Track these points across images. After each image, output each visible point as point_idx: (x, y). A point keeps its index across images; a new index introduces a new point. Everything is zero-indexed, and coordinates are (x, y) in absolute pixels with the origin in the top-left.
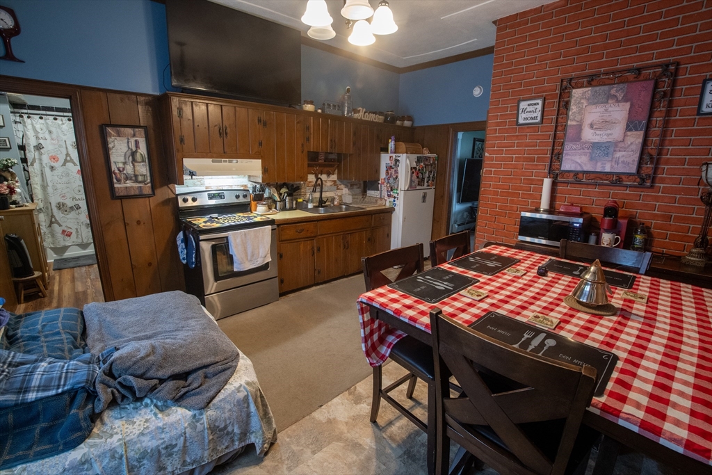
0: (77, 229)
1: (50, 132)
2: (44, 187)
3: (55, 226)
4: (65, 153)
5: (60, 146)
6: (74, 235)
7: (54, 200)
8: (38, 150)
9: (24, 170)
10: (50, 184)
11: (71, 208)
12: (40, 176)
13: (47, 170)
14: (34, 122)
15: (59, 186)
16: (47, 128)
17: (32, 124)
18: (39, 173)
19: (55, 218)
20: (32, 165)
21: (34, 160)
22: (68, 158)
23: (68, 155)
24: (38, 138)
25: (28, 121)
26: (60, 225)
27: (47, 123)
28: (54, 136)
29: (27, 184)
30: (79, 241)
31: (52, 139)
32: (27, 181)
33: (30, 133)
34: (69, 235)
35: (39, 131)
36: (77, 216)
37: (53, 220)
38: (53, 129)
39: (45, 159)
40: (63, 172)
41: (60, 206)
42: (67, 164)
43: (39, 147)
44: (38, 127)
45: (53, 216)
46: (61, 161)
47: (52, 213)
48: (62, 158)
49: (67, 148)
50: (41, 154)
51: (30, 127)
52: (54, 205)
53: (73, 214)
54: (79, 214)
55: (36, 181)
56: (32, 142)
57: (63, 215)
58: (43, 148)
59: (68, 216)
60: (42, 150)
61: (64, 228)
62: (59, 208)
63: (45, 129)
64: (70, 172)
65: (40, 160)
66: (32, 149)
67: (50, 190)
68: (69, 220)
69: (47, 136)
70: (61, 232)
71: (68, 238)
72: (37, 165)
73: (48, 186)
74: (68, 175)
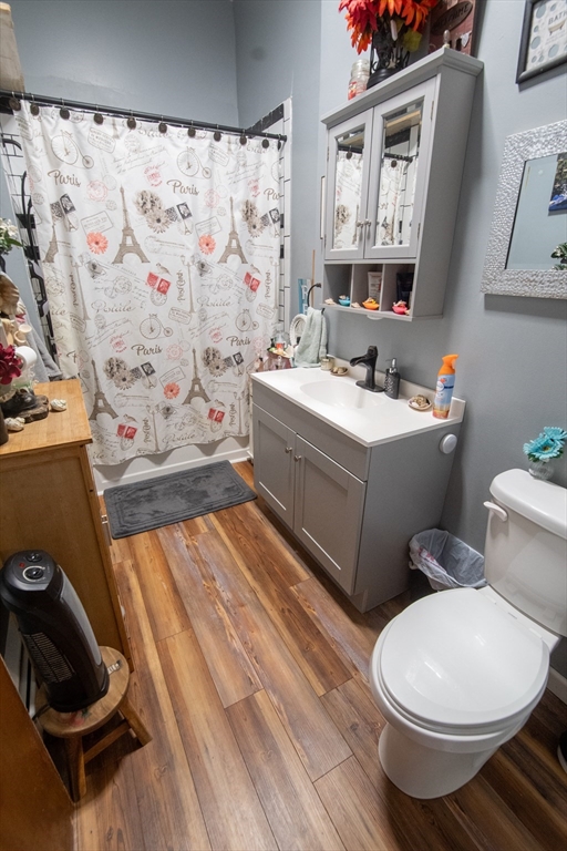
0: (146, 421)
1: (87, 162)
2: (79, 322)
3: (105, 417)
4: (120, 225)
5: (111, 206)
6: (140, 436)
7: (101, 354)
8: (60, 215)
9: (33, 275)
10: (91, 313)
11: (135, 371)
12: (67, 290)
13: (84, 273)
14: (49, 128)
15: (109, 318)
16: (81, 148)
17: (44, 136)
18: (66, 282)
19: (104, 400)
20: (50, 259)
21: (54, 242)
22: (129, 241)
23: (127, 231)
24: (59, 178)
25: (34, 123)
26: (114, 416)
27: (78, 132)
28: (96, 174)
29: (41, 314)
30: (151, 448)
31: (92, 184)
32: (41, 303)
33: (42, 164)
34: (130, 436)
35: (61, 154)
36: (147, 391)
37: (101, 403)
38: (93, 152)
39: (78, 240)
40: (118, 279)
41: (114, 368)
42: (127, 257)
43: (63, 208)
44: (59, 143)
45: (99, 395)
46: (113, 250)
47: (98, 387)
48: (114, 240)
49: (125, 211)
50: (68, 228)
51: (38, 142)
52: (101, 366)
53: (138, 387)
54: (151, 386)
55: (59, 303)
56: (47, 194)
57: (119, 390)
58: (73, 208)
59: (127, 392)
60: (70, 217)
61: (121, 420)
62: (111, 374)
63: (73, 149)
64: (132, 279)
65: (67, 244)
66: (48, 213)
67: (91, 327)
68: (131, 401)
69: (81, 175)
70: (116, 431)
71: (128, 442)
72: (59, 258)
73: (86, 317)
74: (127, 287)
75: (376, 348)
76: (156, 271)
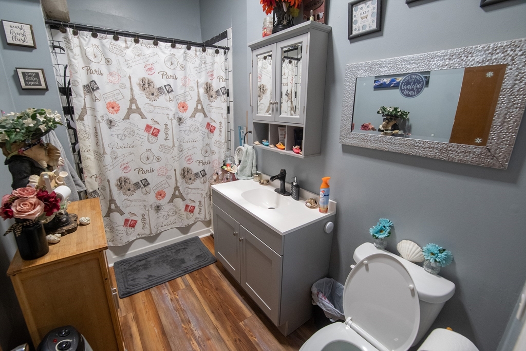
0: (143, 216)
1: (108, 61)
2: (99, 156)
3: (116, 216)
4: (129, 97)
5: (123, 86)
6: (139, 225)
7: (113, 176)
8: (89, 92)
9: (69, 127)
10: (108, 150)
11: (137, 184)
12: (92, 137)
13: (104, 126)
14: (84, 43)
15: (120, 152)
16: (104, 54)
17: (81, 47)
18: (90, 131)
19: (115, 204)
20: (81, 118)
21: (84, 109)
22: (134, 107)
23: (133, 101)
24: (89, 71)
25: (74, 40)
26: (122, 213)
27: (103, 45)
28: (114, 68)
29: (74, 150)
30: (147, 232)
31: (111, 74)
32: (74, 144)
33: (78, 63)
34: (133, 226)
35: (91, 57)
36: (145, 197)
37: (113, 206)
38: (112, 56)
39: (101, 107)
40: (126, 129)
41: (122, 183)
42: (132, 116)
43: (91, 88)
44: (90, 51)
45: (112, 201)
46: (123, 111)
47: (111, 196)
48: (124, 106)
49: (132, 89)
50: (94, 100)
51: (77, 51)
52: (113, 182)
53: (138, 194)
54: (147, 193)
55: (87, 145)
56: (81, 79)
57: (125, 197)
58: (98, 88)
59: (131, 198)
60: (96, 93)
61: (127, 216)
62: (120, 187)
63: (99, 55)
64: (135, 129)
65: (93, 109)
66: (81, 91)
67: (108, 159)
68: (133, 203)
69: (104, 69)
70: (123, 224)
71: (131, 230)
72: (88, 119)
73: (104, 153)
74: (132, 134)
75: (285, 171)
76: (151, 123)
